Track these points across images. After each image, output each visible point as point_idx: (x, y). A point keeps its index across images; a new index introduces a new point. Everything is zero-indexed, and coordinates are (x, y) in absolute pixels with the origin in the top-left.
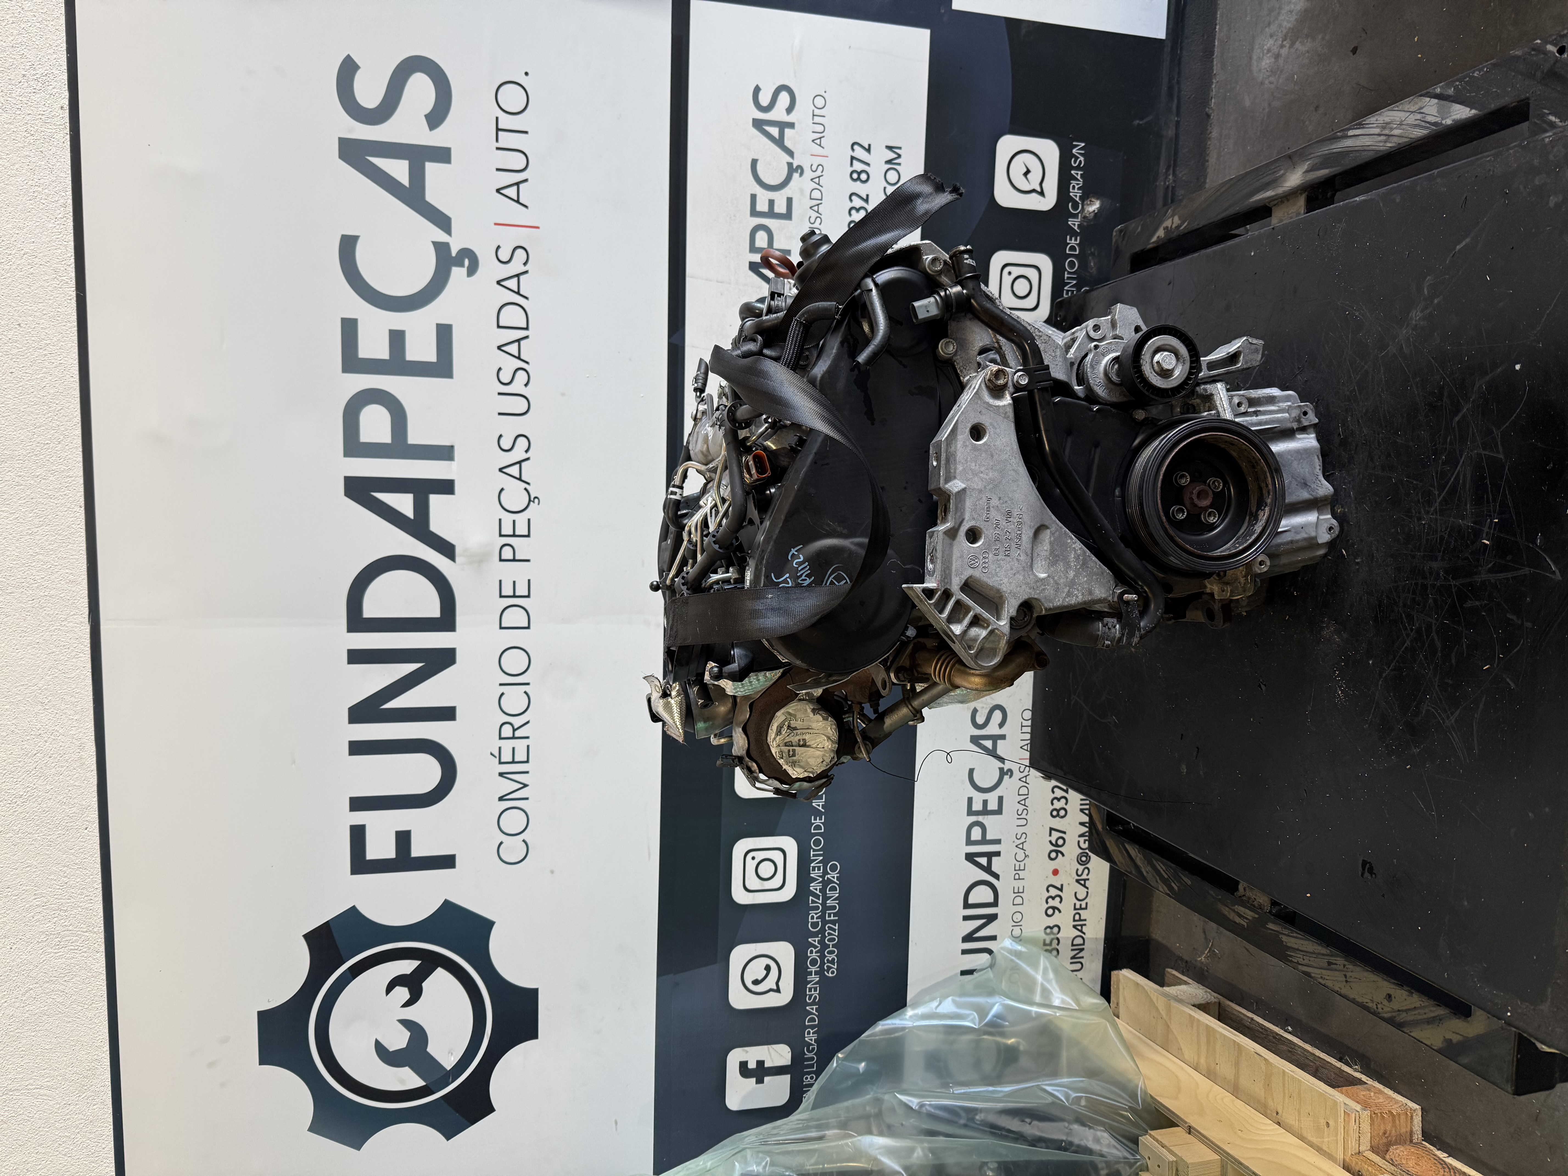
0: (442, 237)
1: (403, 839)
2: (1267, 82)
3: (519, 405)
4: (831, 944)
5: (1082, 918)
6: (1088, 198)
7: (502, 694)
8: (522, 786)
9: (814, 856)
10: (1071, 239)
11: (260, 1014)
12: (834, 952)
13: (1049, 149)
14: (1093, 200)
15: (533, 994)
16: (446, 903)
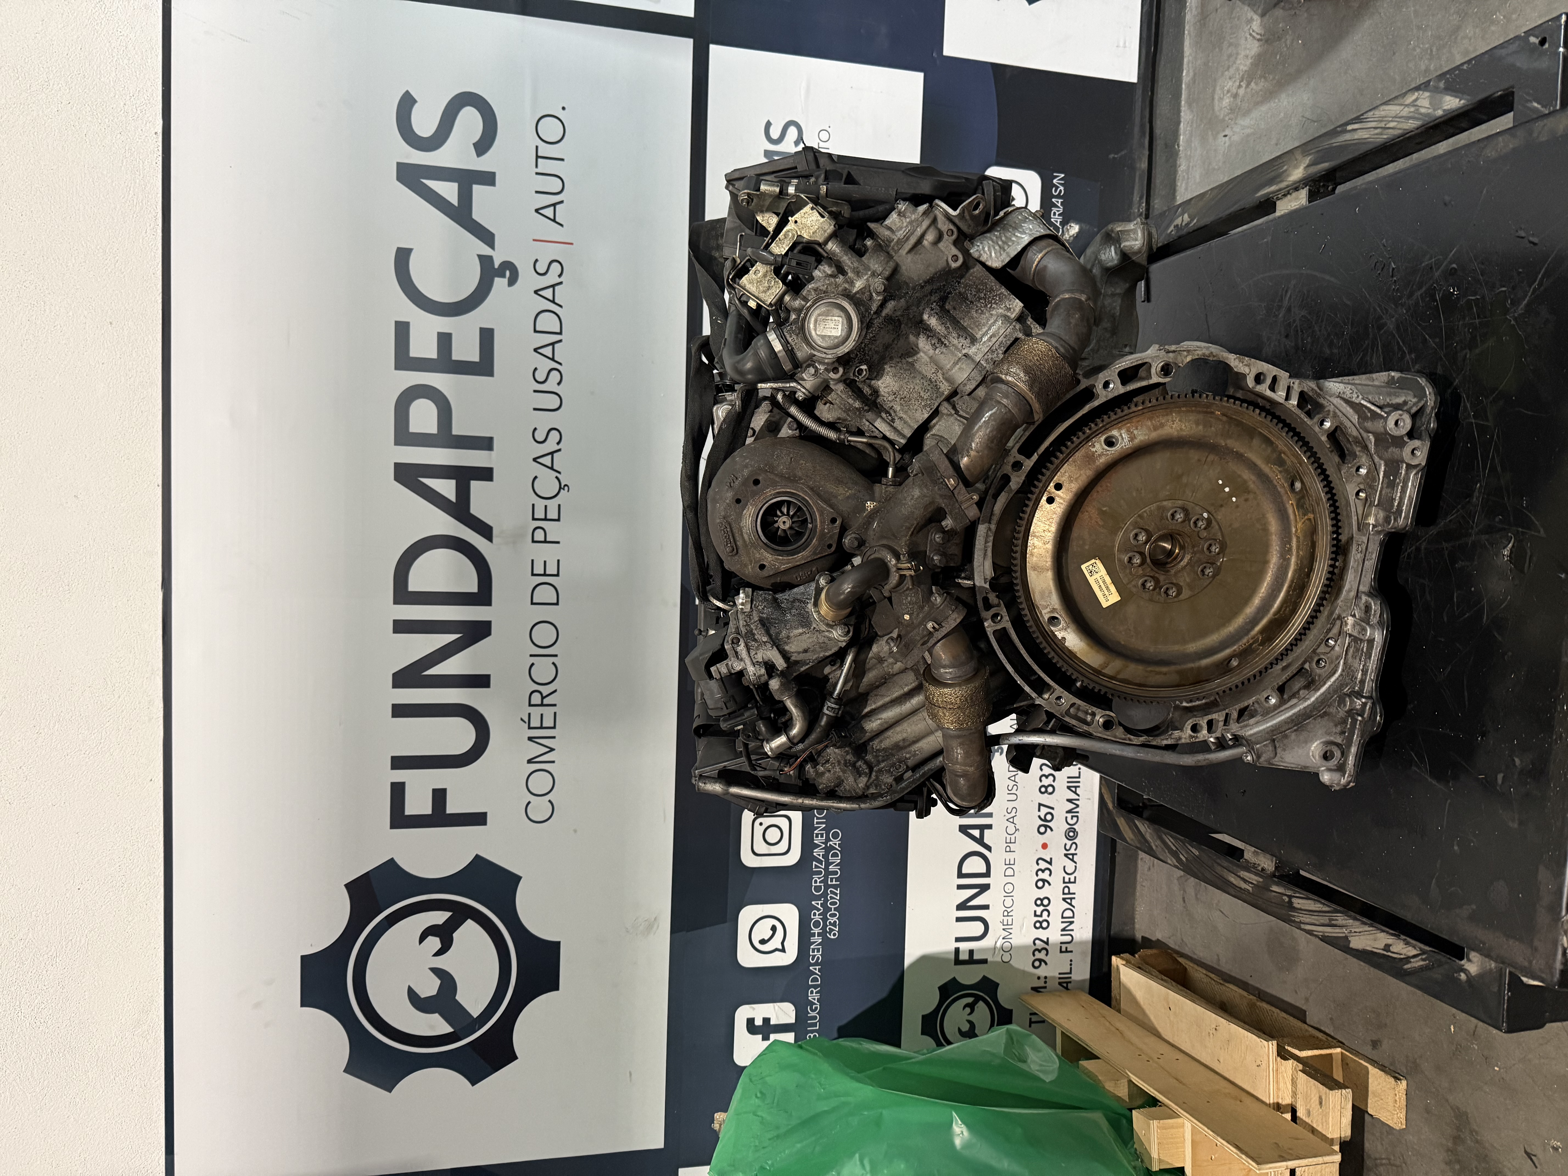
0: (486, 250)
1: (439, 796)
2: (1227, 118)
3: (552, 402)
4: (833, 907)
5: (1071, 892)
6: (1068, 224)
7: (533, 664)
8: (548, 750)
9: (817, 823)
11: (303, 958)
12: (836, 915)
13: (1031, 180)
14: (1072, 225)
15: (555, 947)
16: (477, 857)
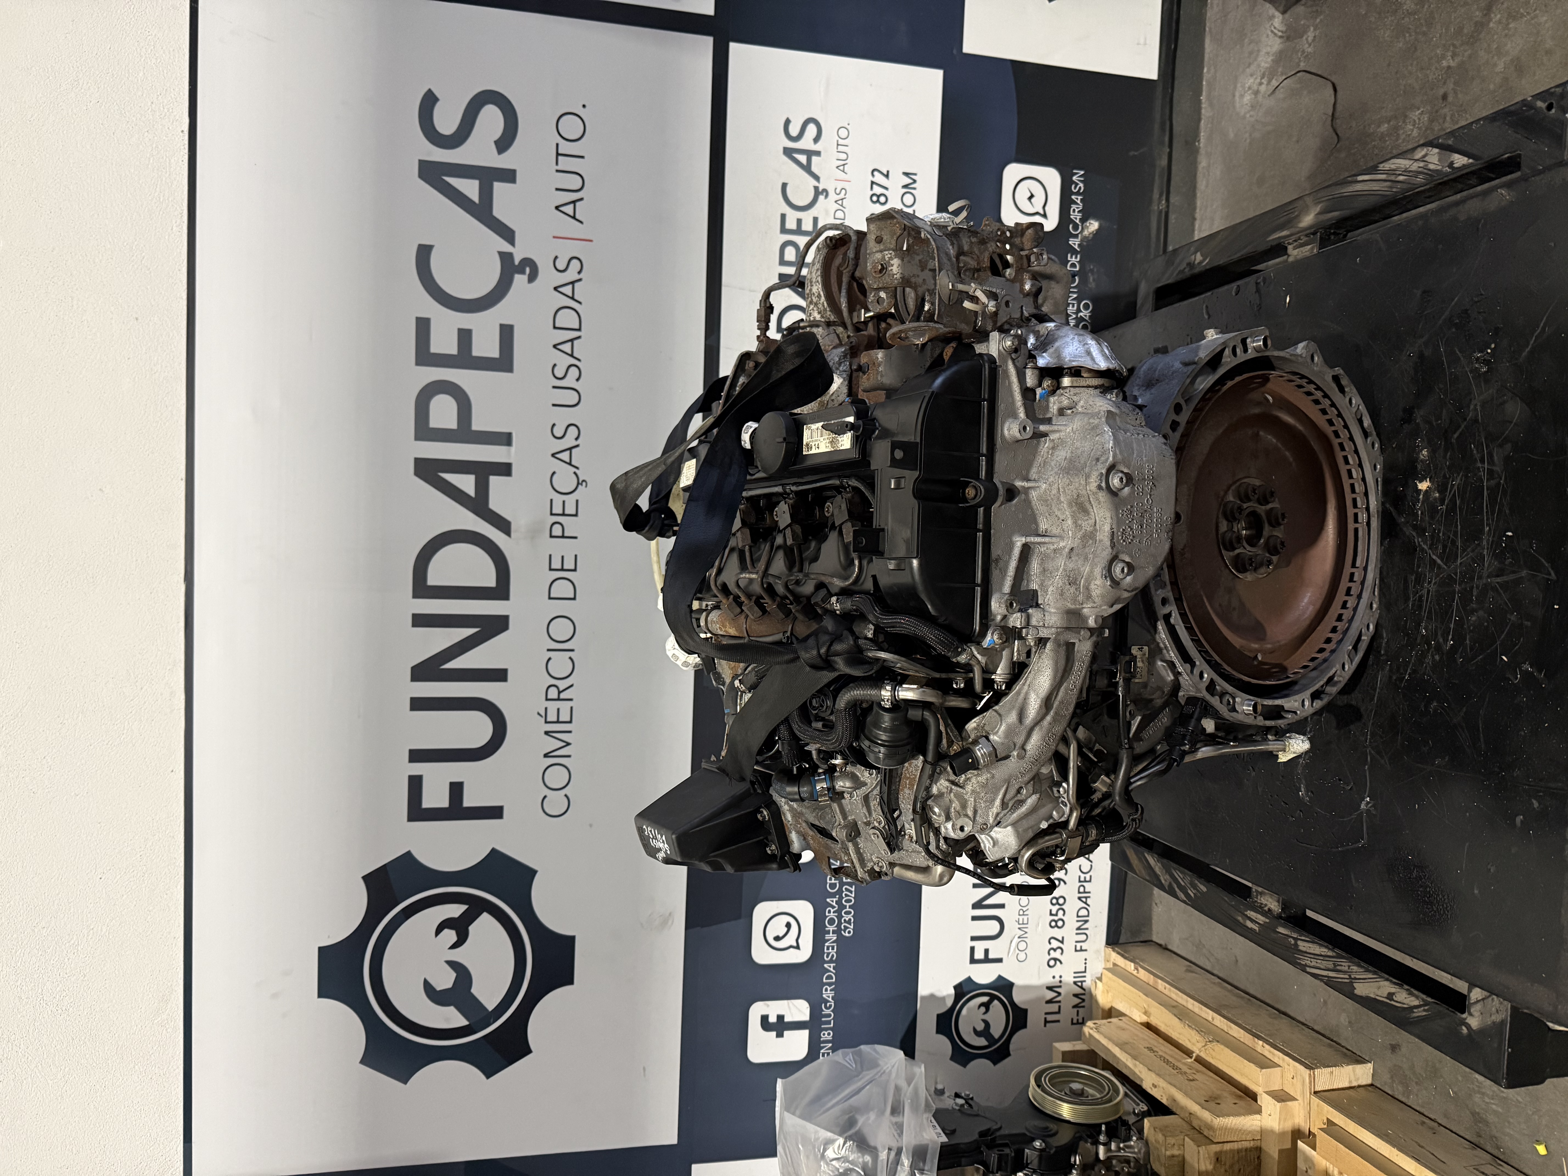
0: (506, 247)
1: (456, 789)
2: (1248, 116)
3: (571, 398)
4: (848, 905)
5: (1086, 891)
6: (1087, 220)
7: (550, 659)
8: (564, 744)
10: (1071, 257)
11: (321, 949)
12: (850, 913)
13: (1051, 177)
14: (1092, 222)
15: (570, 941)
16: (493, 851)
